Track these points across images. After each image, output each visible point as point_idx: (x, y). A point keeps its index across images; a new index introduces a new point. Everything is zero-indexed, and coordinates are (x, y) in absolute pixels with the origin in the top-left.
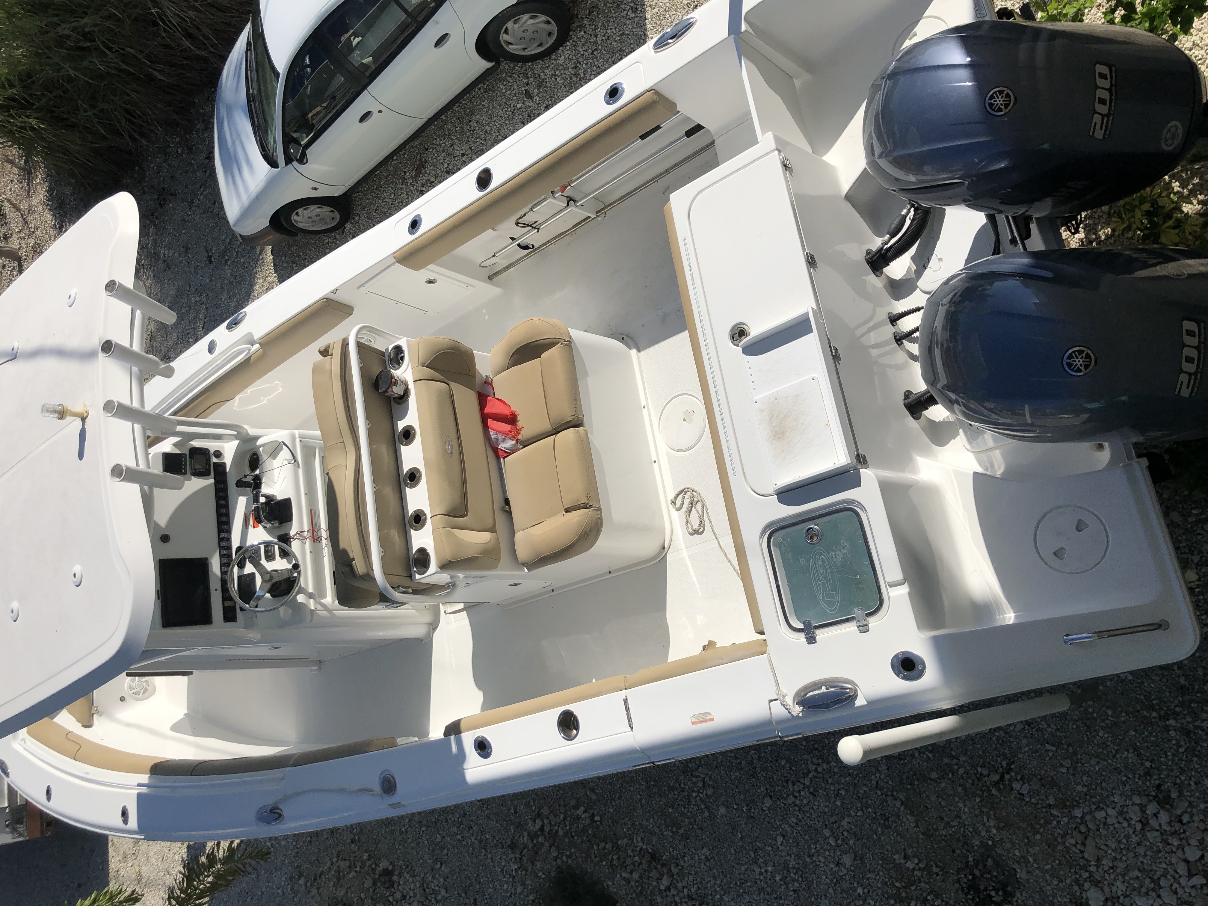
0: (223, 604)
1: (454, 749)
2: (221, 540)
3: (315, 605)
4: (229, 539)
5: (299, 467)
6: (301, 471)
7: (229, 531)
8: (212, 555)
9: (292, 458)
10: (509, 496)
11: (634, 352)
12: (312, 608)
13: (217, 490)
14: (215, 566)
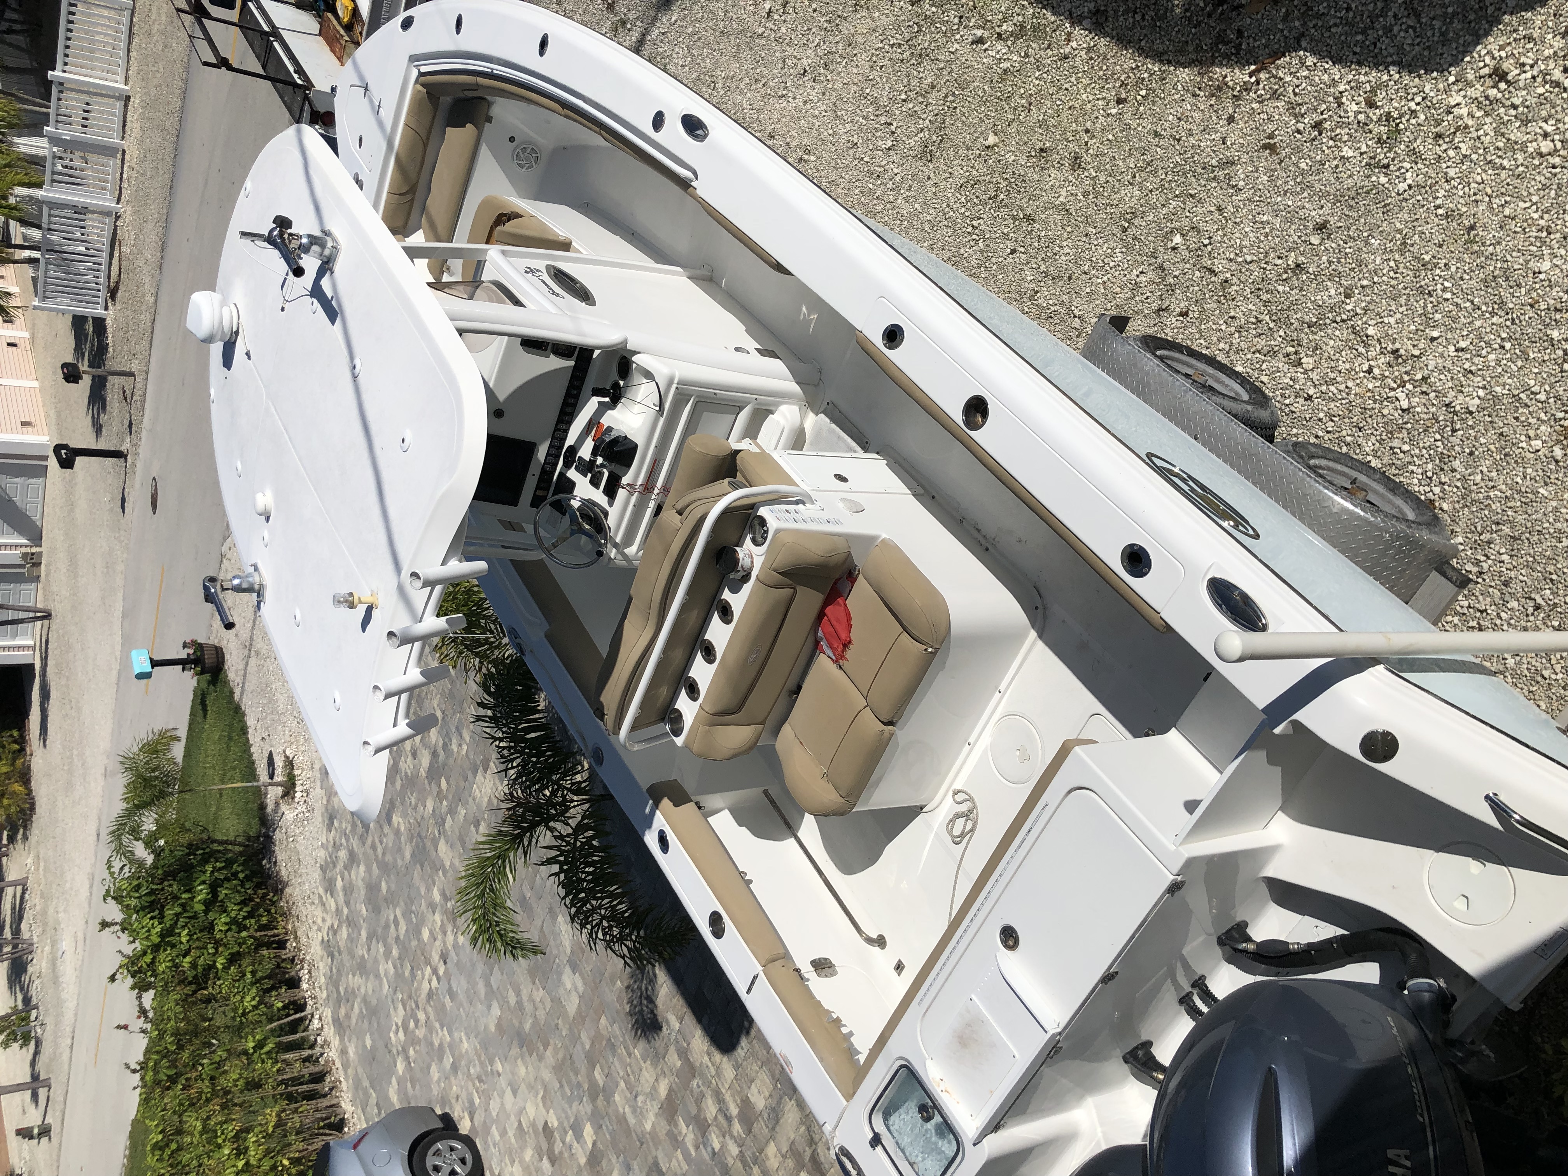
0: (535, 491)
1: (647, 810)
2: (556, 429)
3: (616, 554)
4: (566, 431)
5: (662, 416)
6: (662, 420)
7: (570, 423)
8: (542, 441)
9: (658, 403)
10: (805, 686)
11: (1033, 634)
12: (612, 556)
13: (573, 378)
14: (541, 453)
